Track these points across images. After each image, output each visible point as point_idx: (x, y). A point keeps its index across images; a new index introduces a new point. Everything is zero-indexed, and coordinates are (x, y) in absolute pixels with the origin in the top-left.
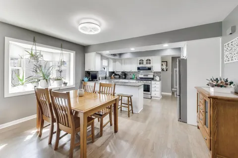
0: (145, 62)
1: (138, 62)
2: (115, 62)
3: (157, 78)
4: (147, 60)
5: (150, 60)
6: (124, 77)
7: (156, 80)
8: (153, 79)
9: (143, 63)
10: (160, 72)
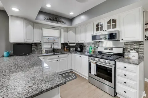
0: (105, 27)
1: (95, 27)
2: (68, 32)
3: (133, 55)
4: (109, 22)
5: (114, 21)
6: (79, 49)
7: (129, 61)
8: (122, 56)
9: (101, 29)
10: (140, 43)
